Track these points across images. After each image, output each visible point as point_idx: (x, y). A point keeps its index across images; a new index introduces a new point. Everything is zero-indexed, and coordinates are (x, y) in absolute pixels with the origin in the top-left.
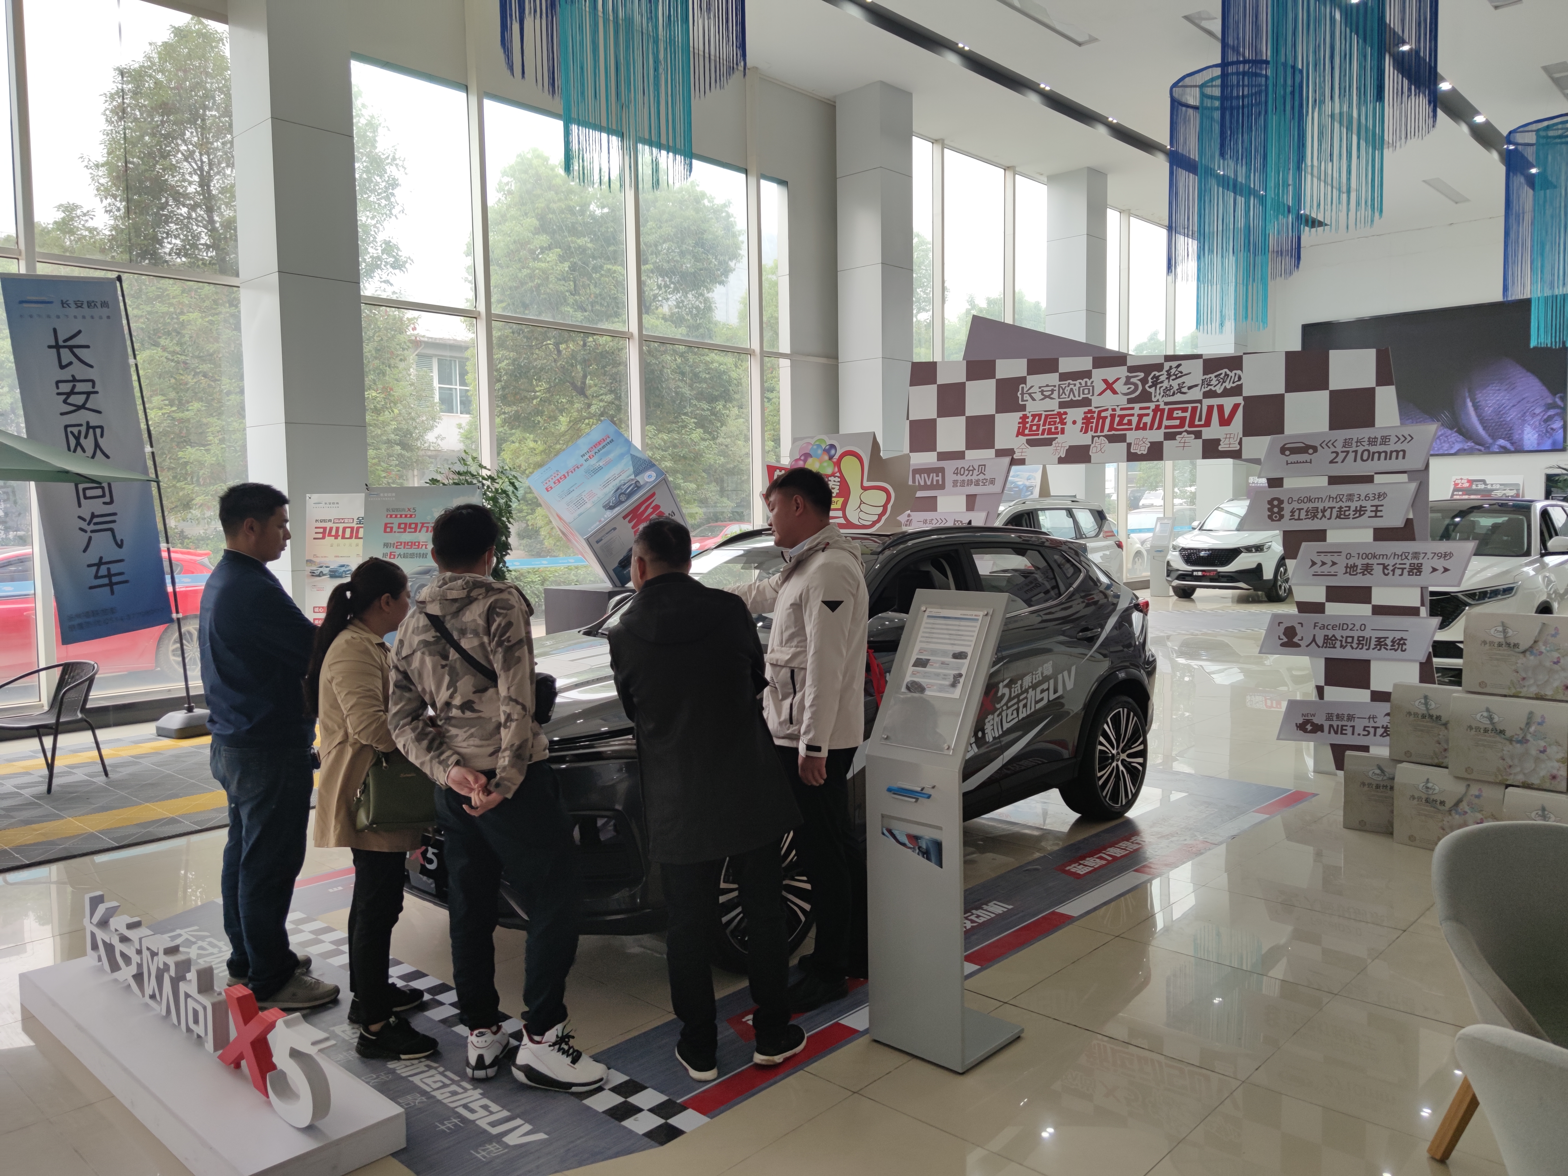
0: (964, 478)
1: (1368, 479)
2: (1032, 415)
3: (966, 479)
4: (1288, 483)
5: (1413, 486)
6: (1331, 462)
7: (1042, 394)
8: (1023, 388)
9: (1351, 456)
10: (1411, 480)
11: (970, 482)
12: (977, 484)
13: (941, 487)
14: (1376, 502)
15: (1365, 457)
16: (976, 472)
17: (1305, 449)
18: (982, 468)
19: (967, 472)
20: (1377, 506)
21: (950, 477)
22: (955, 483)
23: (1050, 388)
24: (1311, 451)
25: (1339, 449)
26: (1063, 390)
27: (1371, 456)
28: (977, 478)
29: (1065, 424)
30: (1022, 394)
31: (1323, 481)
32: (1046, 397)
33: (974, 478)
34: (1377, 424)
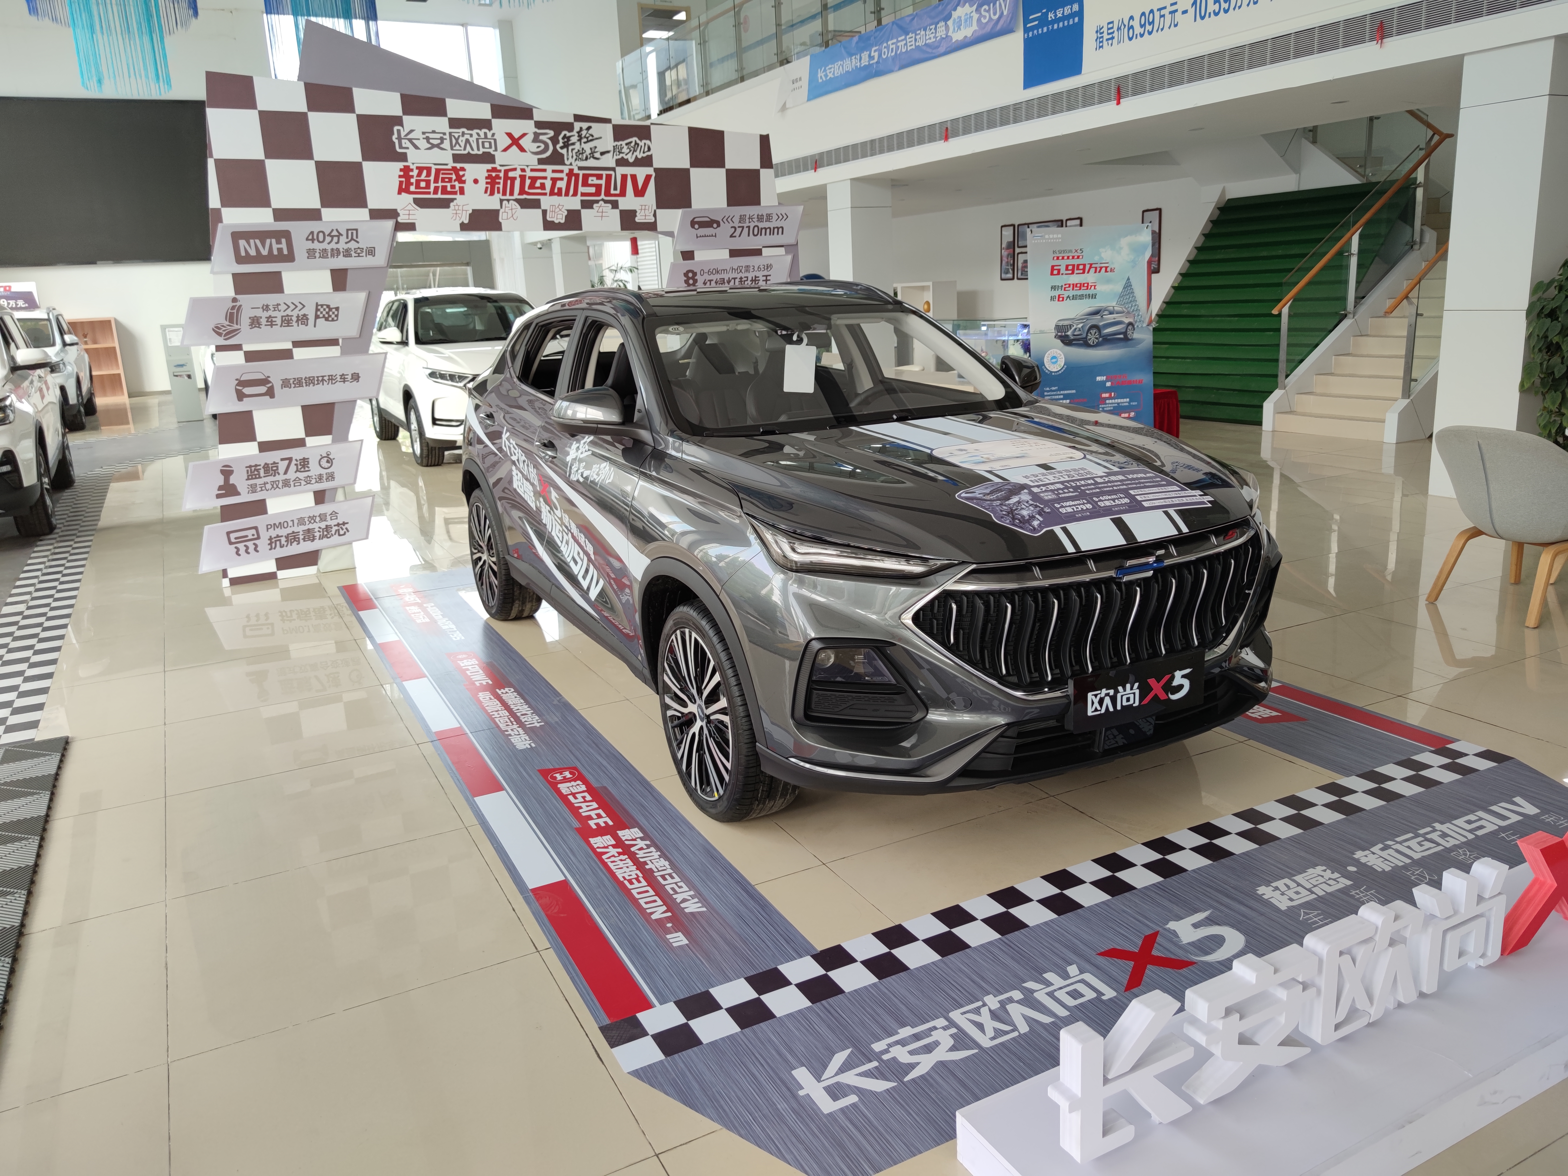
0: (324, 246)
1: (758, 252)
2: (417, 168)
3: (329, 247)
4: (699, 256)
5: (789, 258)
6: (731, 236)
7: (428, 142)
8: (399, 131)
9: (746, 230)
10: (787, 252)
11: (336, 253)
12: (347, 254)
13: (290, 258)
14: (766, 273)
15: (756, 233)
16: (343, 239)
17: (710, 223)
18: (353, 234)
19: (328, 239)
20: (766, 276)
21: (300, 246)
22: (311, 254)
23: (438, 136)
24: (715, 225)
25: (737, 224)
26: (457, 140)
27: (760, 231)
28: (346, 246)
29: (464, 182)
30: (399, 138)
31: (725, 254)
32: (433, 146)
33: (342, 246)
34: (762, 204)
